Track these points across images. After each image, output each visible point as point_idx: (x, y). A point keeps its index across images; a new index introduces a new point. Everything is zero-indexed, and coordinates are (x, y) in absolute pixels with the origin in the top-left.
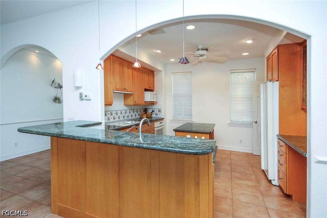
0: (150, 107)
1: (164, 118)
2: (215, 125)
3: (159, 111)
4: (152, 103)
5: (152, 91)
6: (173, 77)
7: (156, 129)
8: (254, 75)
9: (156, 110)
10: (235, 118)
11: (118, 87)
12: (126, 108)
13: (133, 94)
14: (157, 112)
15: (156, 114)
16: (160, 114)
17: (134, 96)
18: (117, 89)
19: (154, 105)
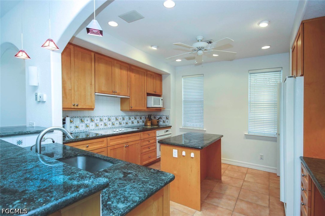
0: (158, 114)
1: (171, 126)
2: (222, 136)
3: (167, 118)
4: (159, 110)
5: (159, 96)
6: (183, 81)
7: (157, 138)
8: (280, 76)
9: (163, 117)
10: (255, 129)
11: (103, 89)
12: (123, 114)
13: (129, 98)
14: (165, 119)
15: (164, 122)
16: (167, 122)
17: (130, 101)
18: (102, 91)
19: (161, 111)
